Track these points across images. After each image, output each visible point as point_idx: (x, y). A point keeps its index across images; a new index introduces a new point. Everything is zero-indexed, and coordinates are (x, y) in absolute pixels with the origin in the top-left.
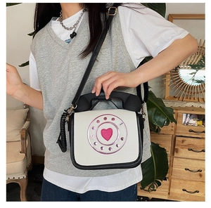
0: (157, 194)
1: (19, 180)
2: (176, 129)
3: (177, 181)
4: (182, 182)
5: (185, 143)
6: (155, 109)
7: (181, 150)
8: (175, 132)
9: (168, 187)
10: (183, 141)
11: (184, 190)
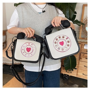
0: (72, 74)
3: (80, 70)
4: (83, 71)
11: (83, 74)
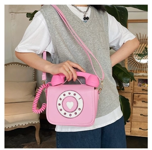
1: (35, 124)
2: (134, 89)
3: (135, 123)
4: (139, 123)
5: (140, 98)
6: (123, 73)
7: (137, 102)
8: (133, 91)
9: (130, 127)
10: (139, 96)
11: (140, 129)
